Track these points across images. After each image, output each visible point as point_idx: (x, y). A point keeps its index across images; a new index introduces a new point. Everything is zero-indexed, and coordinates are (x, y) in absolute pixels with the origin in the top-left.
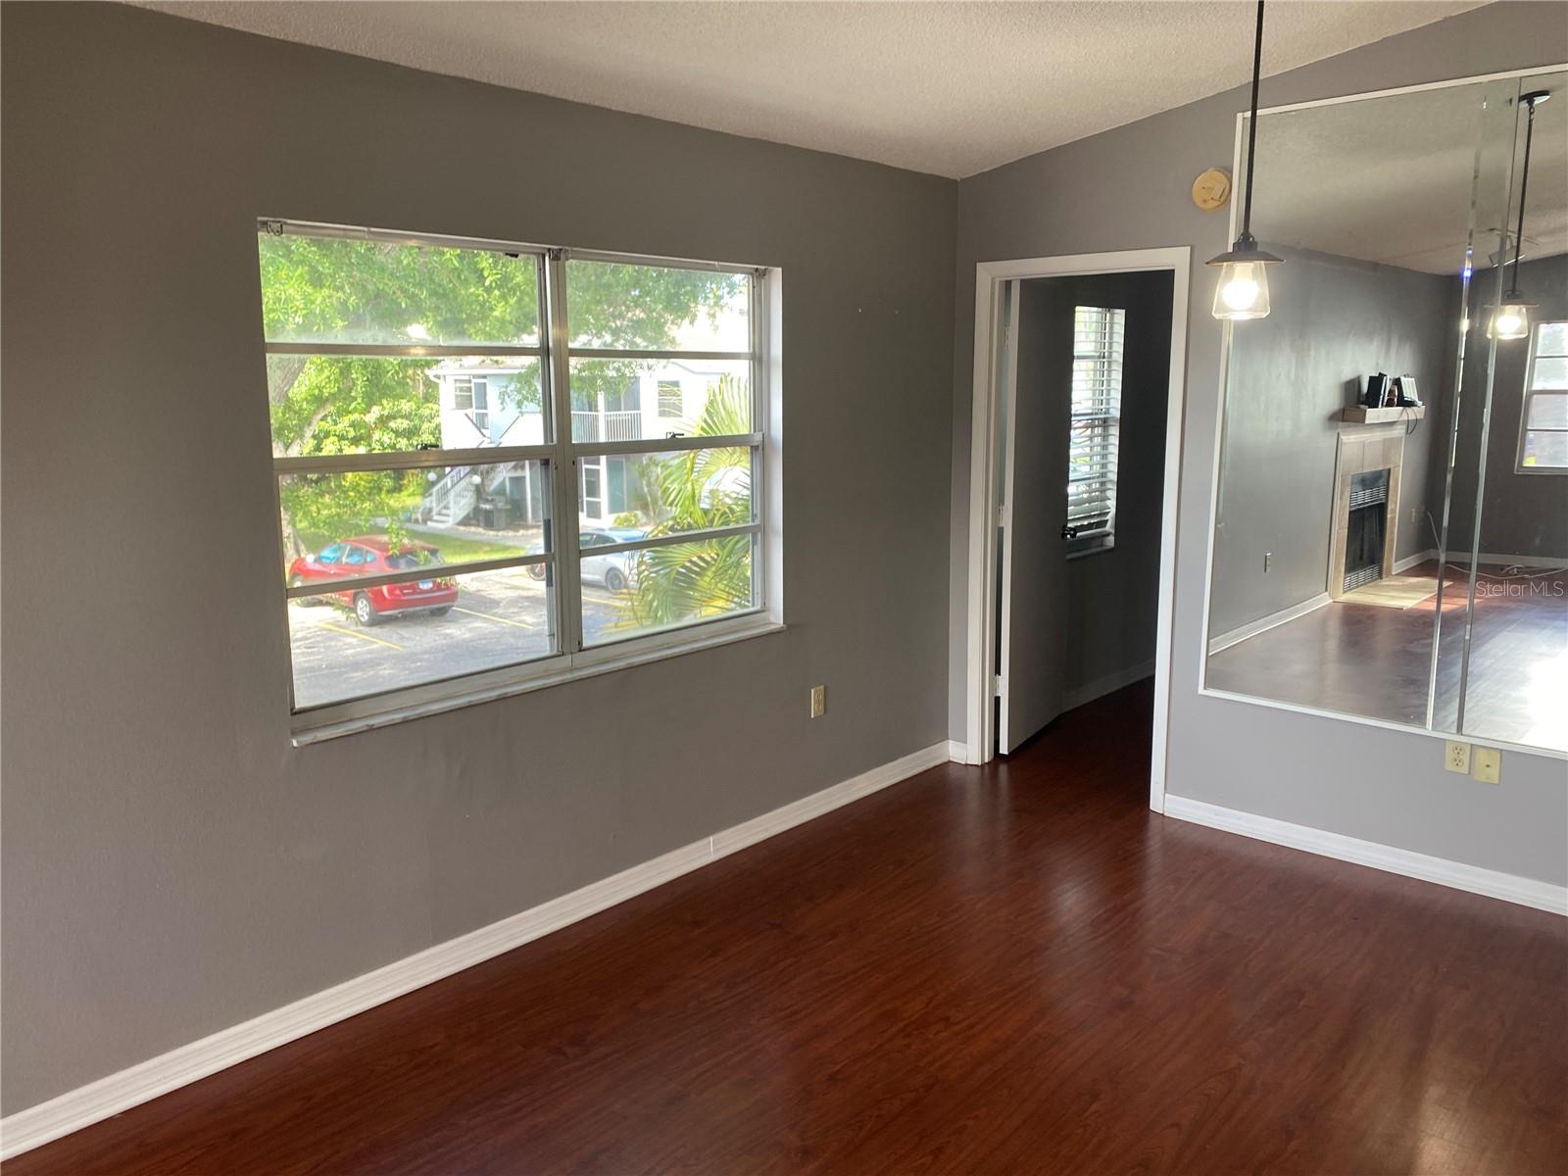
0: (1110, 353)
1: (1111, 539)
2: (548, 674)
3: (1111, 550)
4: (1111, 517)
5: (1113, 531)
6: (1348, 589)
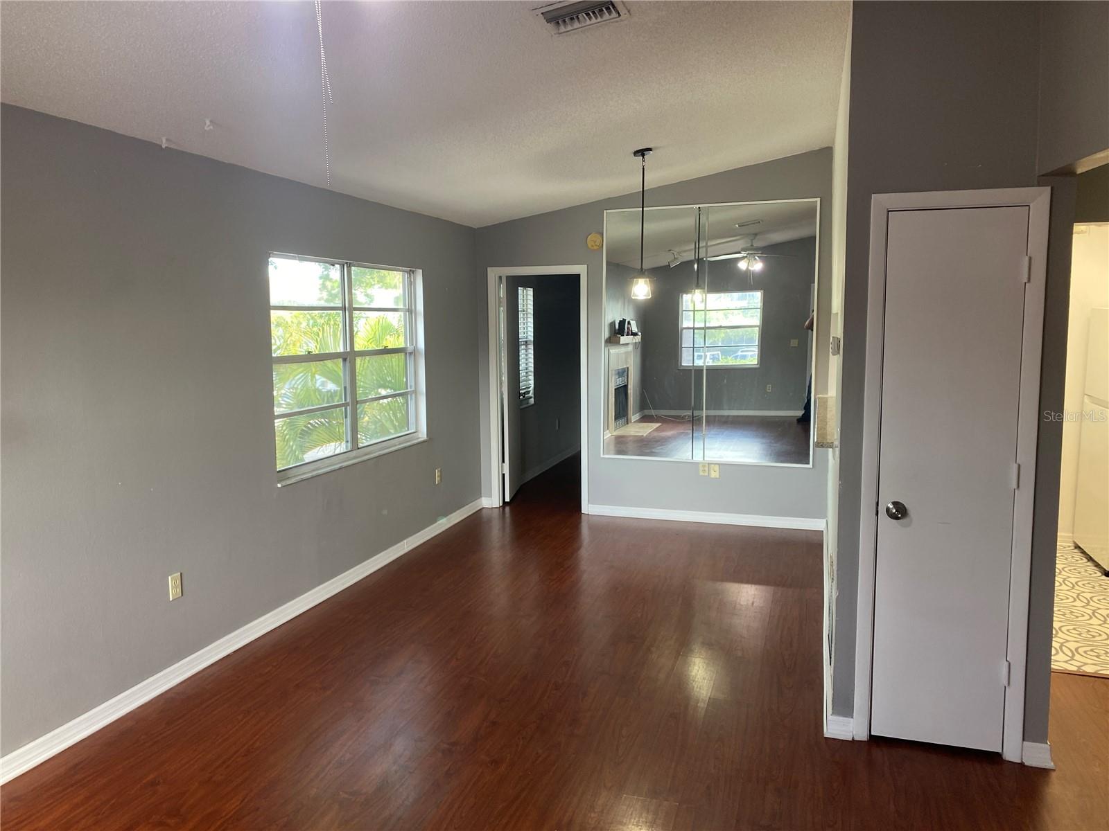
0: (527, 309)
1: (532, 399)
2: (349, 459)
3: (532, 405)
4: (531, 389)
5: (533, 396)
6: (616, 428)
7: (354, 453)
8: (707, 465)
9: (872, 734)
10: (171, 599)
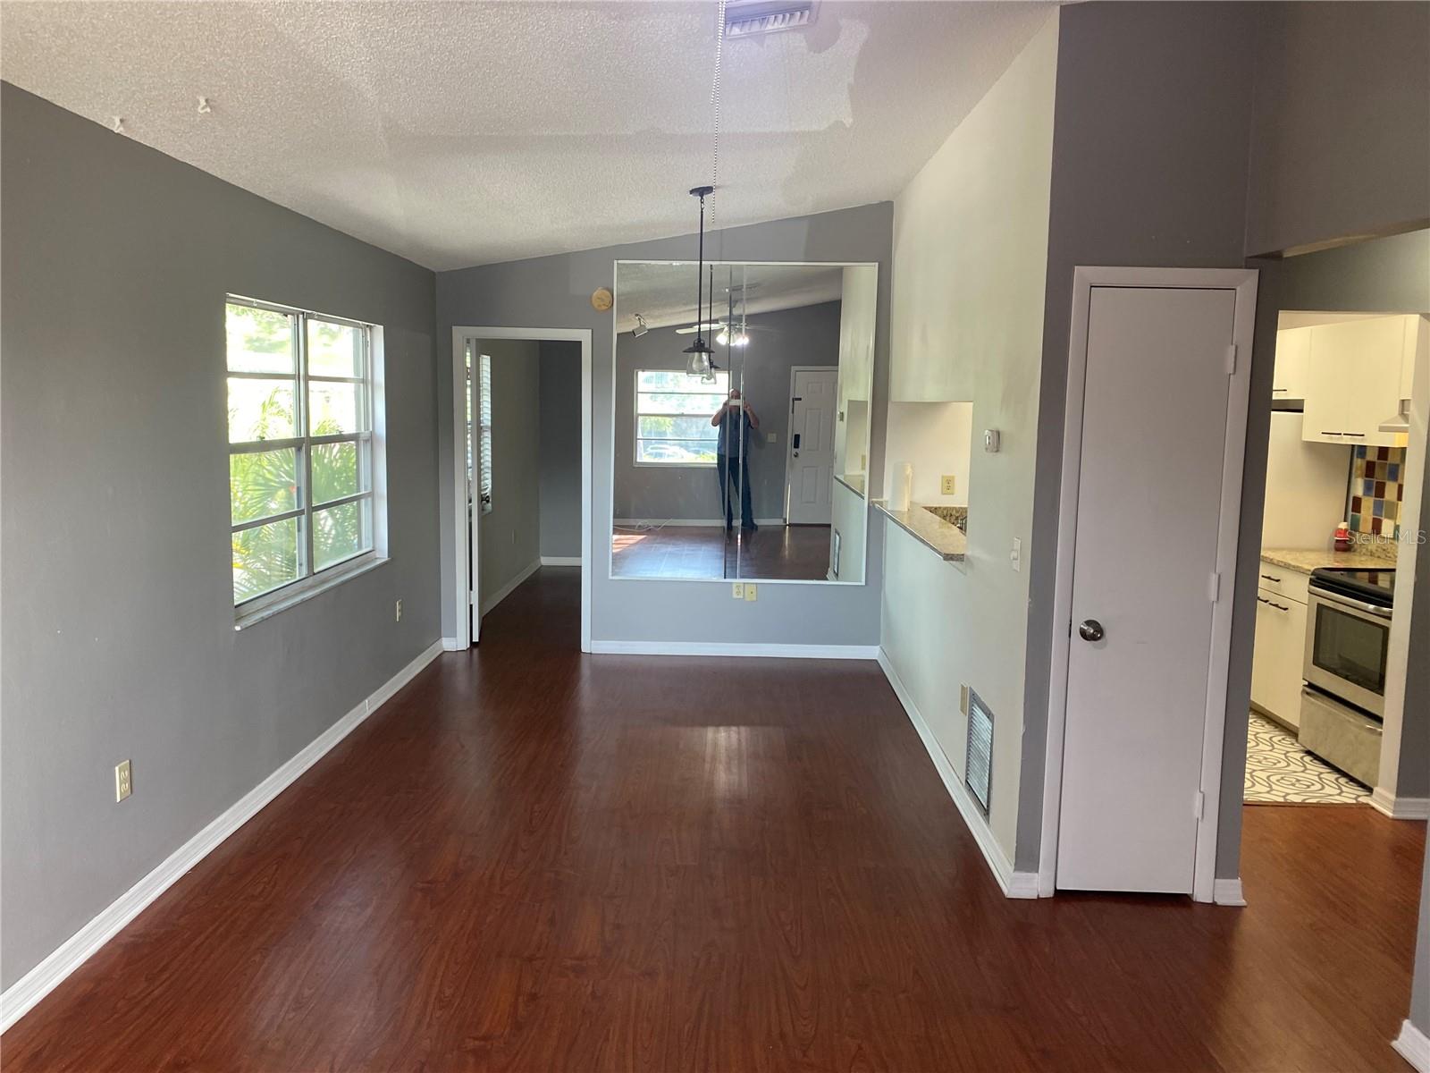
1: (490, 505)
2: (304, 592)
3: (491, 513)
4: (488, 491)
5: (491, 500)
7: (310, 581)
8: (742, 585)
9: (1058, 888)
10: (118, 800)
